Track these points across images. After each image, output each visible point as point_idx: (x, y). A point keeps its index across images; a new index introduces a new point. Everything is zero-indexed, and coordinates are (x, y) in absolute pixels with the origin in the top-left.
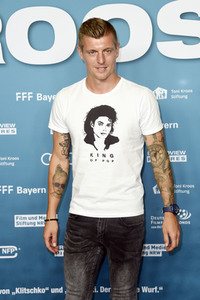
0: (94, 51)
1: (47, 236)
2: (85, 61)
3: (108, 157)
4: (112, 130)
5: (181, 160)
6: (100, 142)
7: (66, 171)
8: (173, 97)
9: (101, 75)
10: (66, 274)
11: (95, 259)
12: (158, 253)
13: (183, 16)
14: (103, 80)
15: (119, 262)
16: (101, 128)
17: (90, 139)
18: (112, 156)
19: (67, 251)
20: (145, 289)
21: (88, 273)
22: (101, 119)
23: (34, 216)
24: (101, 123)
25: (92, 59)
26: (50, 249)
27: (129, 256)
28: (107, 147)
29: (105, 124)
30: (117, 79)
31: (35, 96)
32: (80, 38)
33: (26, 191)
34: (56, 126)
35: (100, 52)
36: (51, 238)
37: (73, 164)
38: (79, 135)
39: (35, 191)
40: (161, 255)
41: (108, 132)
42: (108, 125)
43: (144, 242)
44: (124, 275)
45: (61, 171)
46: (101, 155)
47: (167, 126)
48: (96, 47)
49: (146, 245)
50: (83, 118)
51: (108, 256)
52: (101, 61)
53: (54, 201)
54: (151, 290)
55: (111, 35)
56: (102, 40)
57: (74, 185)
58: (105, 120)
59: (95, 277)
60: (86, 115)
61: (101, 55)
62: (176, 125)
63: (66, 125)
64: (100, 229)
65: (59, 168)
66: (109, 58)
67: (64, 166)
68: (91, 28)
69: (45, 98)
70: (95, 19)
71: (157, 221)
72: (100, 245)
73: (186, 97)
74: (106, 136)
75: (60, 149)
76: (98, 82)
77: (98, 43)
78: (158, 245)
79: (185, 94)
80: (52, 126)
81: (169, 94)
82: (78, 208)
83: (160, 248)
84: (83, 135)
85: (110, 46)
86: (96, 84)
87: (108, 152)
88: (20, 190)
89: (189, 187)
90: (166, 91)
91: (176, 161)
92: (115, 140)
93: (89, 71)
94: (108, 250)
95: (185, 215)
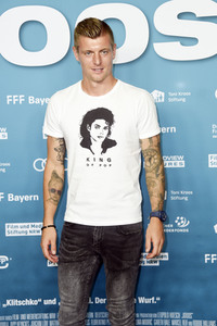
0: (90, 52)
1: (45, 244)
2: (81, 63)
3: (105, 162)
4: (109, 133)
5: (178, 166)
6: (97, 145)
7: (62, 177)
8: (170, 100)
10: (60, 284)
11: (90, 269)
12: (156, 262)
13: (180, 16)
14: (100, 82)
16: (98, 131)
17: (86, 143)
18: (109, 160)
19: (62, 261)
20: (142, 300)
21: (83, 284)
22: (97, 122)
23: (26, 224)
24: (98, 126)
25: (88, 60)
27: (126, 265)
28: (104, 151)
29: (102, 127)
30: (114, 81)
31: (27, 100)
32: (75, 38)
33: (17, 198)
35: (97, 53)
37: (69, 169)
38: (74, 139)
39: (27, 198)
40: (158, 264)
41: (105, 135)
45: (57, 177)
46: (97, 160)
47: (164, 130)
48: (92, 48)
50: (79, 121)
51: (105, 265)
52: (98, 62)
53: (51, 208)
54: (148, 301)
55: (108, 36)
56: (99, 40)
59: (91, 287)
61: (97, 56)
62: (173, 129)
63: (61, 129)
64: (96, 237)
65: (54, 173)
66: (105, 59)
67: (60, 172)
69: (38, 101)
70: (91, 19)
72: (97, 254)
73: (184, 100)
74: (103, 140)
77: (94, 44)
79: (183, 97)
80: (46, 131)
81: (167, 96)
82: (73, 216)
84: (80, 139)
85: (107, 46)
87: (105, 156)
88: (11, 197)
89: (187, 193)
90: (163, 94)
91: (173, 166)
92: (113, 143)
93: (84, 73)
94: (104, 258)
95: (183, 222)
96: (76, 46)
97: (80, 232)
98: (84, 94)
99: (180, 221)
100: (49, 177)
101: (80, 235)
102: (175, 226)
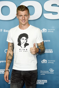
3: (25, 50)
4: (27, 41)
6: (23, 45)
8: (48, 32)
9: (23, 23)
11: (21, 85)
12: (43, 83)
13: (52, 5)
14: (24, 25)
18: (27, 50)
19: (11, 82)
23: (2, 70)
24: (23, 39)
25: (21, 18)
26: (6, 81)
27: (32, 83)
28: (25, 47)
30: (29, 25)
34: (9, 40)
35: (23, 16)
36: (6, 77)
38: (16, 43)
39: (2, 61)
40: (44, 84)
41: (25, 42)
42: (25, 40)
45: (11, 55)
46: (23, 49)
47: (46, 41)
49: (38, 80)
51: (25, 84)
52: (24, 19)
53: (8, 65)
55: (27, 11)
57: (14, 60)
60: (18, 36)
61: (23, 17)
62: (49, 41)
63: (12, 40)
64: (22, 74)
65: (10, 54)
66: (26, 18)
68: (21, 8)
69: (7, 31)
70: (22, 5)
71: (42, 72)
72: (23, 80)
74: (25, 43)
75: (10, 48)
76: (23, 26)
77: (23, 13)
78: (43, 80)
79: (52, 31)
81: (47, 30)
83: (44, 81)
85: (27, 14)
86: (22, 26)
89: (53, 61)
90: (46, 30)
91: (49, 52)
92: (28, 44)
94: (25, 81)
95: (52, 71)
96: (17, 14)
97: (17, 73)
99: (51, 70)
100: (8, 55)
102: (49, 72)
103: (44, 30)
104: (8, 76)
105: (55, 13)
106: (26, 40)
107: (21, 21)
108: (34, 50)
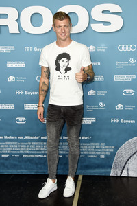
0: (60, 26)
1: (39, 114)
3: (66, 77)
4: (68, 64)
5: (101, 80)
6: (63, 70)
7: (47, 84)
8: (98, 50)
9: (63, 38)
10: (47, 130)
11: (60, 124)
13: (103, 12)
14: (64, 40)
15: (71, 126)
16: (63, 63)
17: (58, 69)
18: (68, 76)
20: (83, 138)
21: (57, 131)
22: (63, 59)
23: (33, 104)
24: (63, 61)
25: (59, 30)
26: (40, 119)
27: (75, 123)
28: (66, 73)
30: (71, 40)
31: (34, 49)
32: (53, 20)
33: (29, 93)
35: (63, 27)
37: (51, 81)
38: (53, 67)
39: (33, 93)
40: (91, 123)
41: (66, 65)
42: (66, 62)
43: (83, 117)
44: (73, 131)
46: (63, 76)
48: (61, 25)
50: (55, 59)
52: (63, 31)
53: (42, 98)
54: (86, 138)
56: (64, 21)
58: (65, 59)
62: (99, 63)
63: (47, 63)
65: (44, 83)
66: (67, 30)
67: (46, 82)
69: (38, 50)
72: (63, 118)
73: (104, 50)
74: (65, 67)
75: (44, 74)
77: (62, 23)
80: (41, 64)
81: (96, 49)
83: (91, 120)
84: (55, 67)
87: (66, 75)
88: (26, 93)
89: (104, 92)
90: (95, 47)
91: (99, 80)
92: (70, 69)
93: (57, 37)
94: (66, 120)
95: (102, 105)
96: (54, 25)
98: (57, 47)
99: (100, 104)
101: (56, 110)
102: (99, 107)
103: (92, 48)
104: (42, 114)
105: (107, 23)
106: (68, 62)
107: (59, 35)
108: (82, 77)
